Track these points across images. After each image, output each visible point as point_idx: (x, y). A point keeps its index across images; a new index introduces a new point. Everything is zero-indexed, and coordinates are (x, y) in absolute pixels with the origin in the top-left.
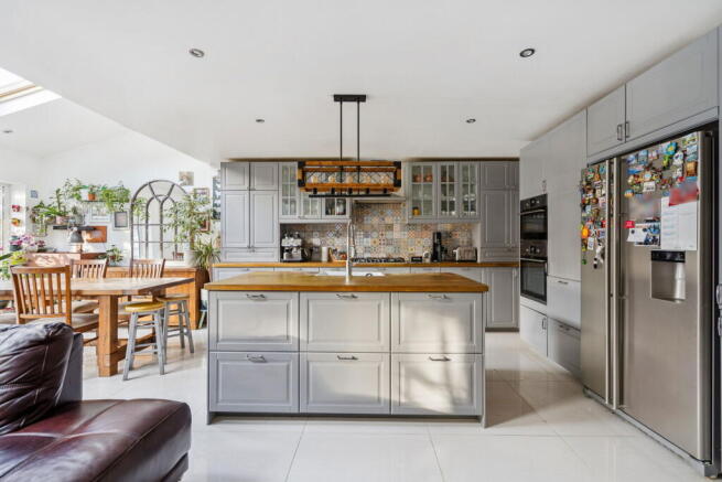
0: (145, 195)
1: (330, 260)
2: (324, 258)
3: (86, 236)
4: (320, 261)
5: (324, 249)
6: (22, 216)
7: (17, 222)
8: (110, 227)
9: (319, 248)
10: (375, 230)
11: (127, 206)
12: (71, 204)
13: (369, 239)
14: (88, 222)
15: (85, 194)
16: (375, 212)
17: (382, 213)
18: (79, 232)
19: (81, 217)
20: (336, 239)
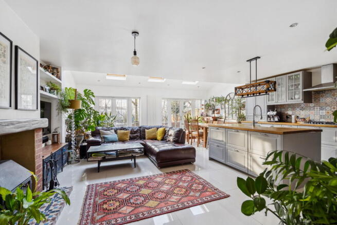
0: (228, 98)
1: (296, 122)
2: (293, 121)
3: (215, 112)
4: (291, 122)
5: (293, 117)
6: (203, 107)
7: (202, 109)
8: (220, 108)
9: (291, 116)
10: (328, 106)
11: (223, 102)
12: (212, 103)
13: (324, 111)
14: (216, 108)
15: (214, 99)
16: (328, 95)
17: (334, 95)
18: (214, 111)
19: (214, 107)
20: (301, 111)
